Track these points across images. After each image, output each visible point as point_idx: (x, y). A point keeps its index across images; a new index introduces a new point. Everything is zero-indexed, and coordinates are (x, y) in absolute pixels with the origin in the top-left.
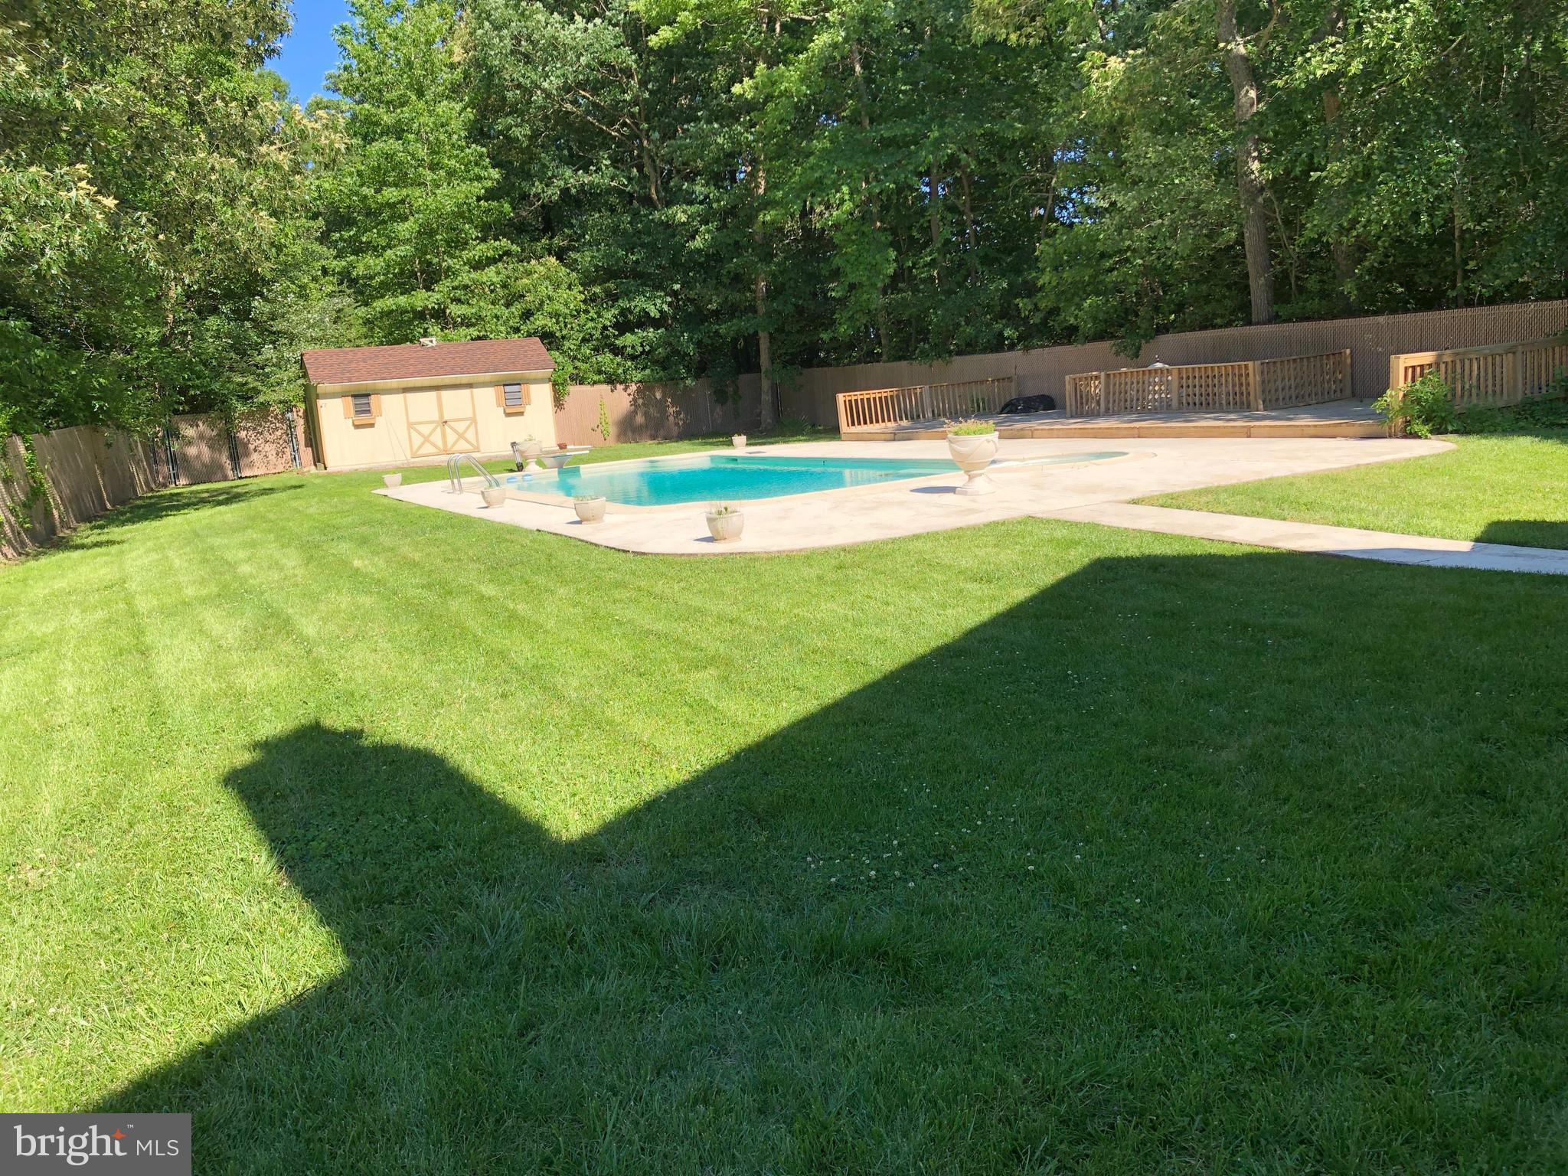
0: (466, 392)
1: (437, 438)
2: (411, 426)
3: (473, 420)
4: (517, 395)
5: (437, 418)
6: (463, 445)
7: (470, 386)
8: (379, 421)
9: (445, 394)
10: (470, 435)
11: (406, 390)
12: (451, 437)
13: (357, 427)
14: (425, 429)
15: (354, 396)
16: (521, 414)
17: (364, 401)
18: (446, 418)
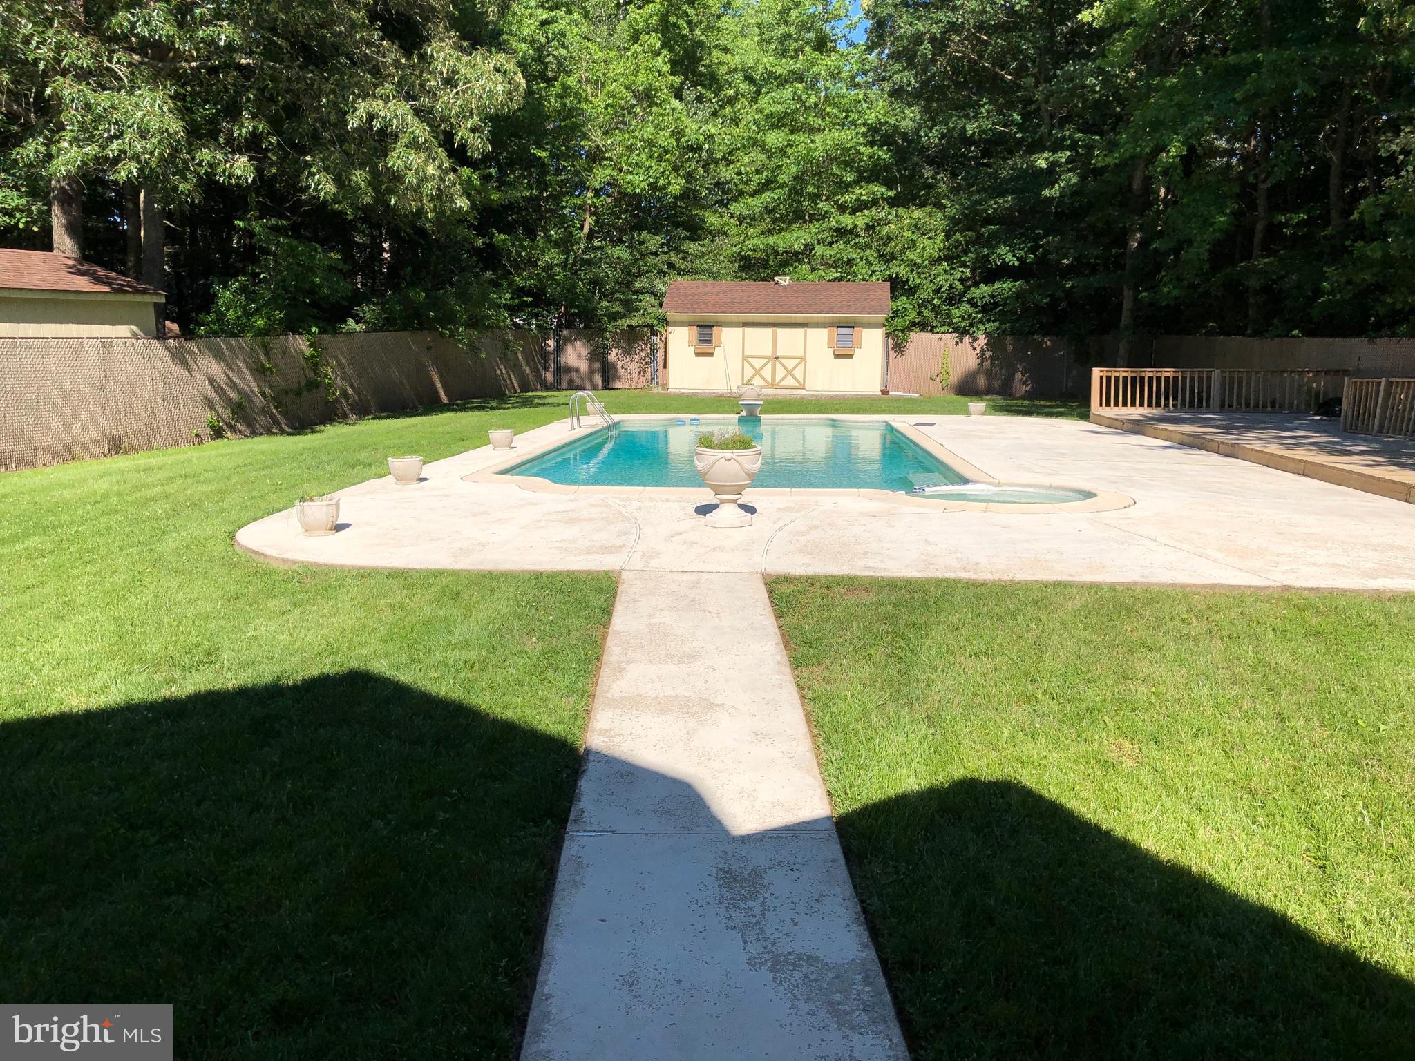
0: (801, 331)
1: (767, 372)
2: (745, 358)
3: (803, 359)
4: (849, 338)
5: (770, 354)
6: (790, 381)
7: (804, 325)
8: (718, 351)
9: (780, 331)
10: (798, 373)
11: (746, 324)
12: (780, 372)
13: (698, 355)
14: (758, 363)
15: (699, 326)
16: (851, 356)
17: (706, 331)
18: (778, 354)
